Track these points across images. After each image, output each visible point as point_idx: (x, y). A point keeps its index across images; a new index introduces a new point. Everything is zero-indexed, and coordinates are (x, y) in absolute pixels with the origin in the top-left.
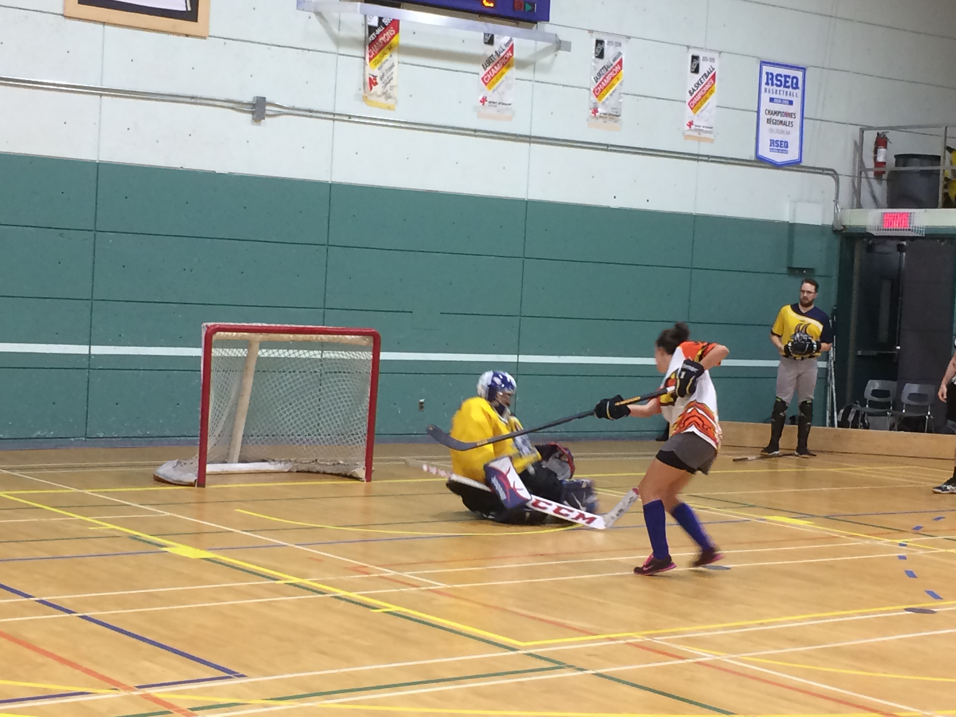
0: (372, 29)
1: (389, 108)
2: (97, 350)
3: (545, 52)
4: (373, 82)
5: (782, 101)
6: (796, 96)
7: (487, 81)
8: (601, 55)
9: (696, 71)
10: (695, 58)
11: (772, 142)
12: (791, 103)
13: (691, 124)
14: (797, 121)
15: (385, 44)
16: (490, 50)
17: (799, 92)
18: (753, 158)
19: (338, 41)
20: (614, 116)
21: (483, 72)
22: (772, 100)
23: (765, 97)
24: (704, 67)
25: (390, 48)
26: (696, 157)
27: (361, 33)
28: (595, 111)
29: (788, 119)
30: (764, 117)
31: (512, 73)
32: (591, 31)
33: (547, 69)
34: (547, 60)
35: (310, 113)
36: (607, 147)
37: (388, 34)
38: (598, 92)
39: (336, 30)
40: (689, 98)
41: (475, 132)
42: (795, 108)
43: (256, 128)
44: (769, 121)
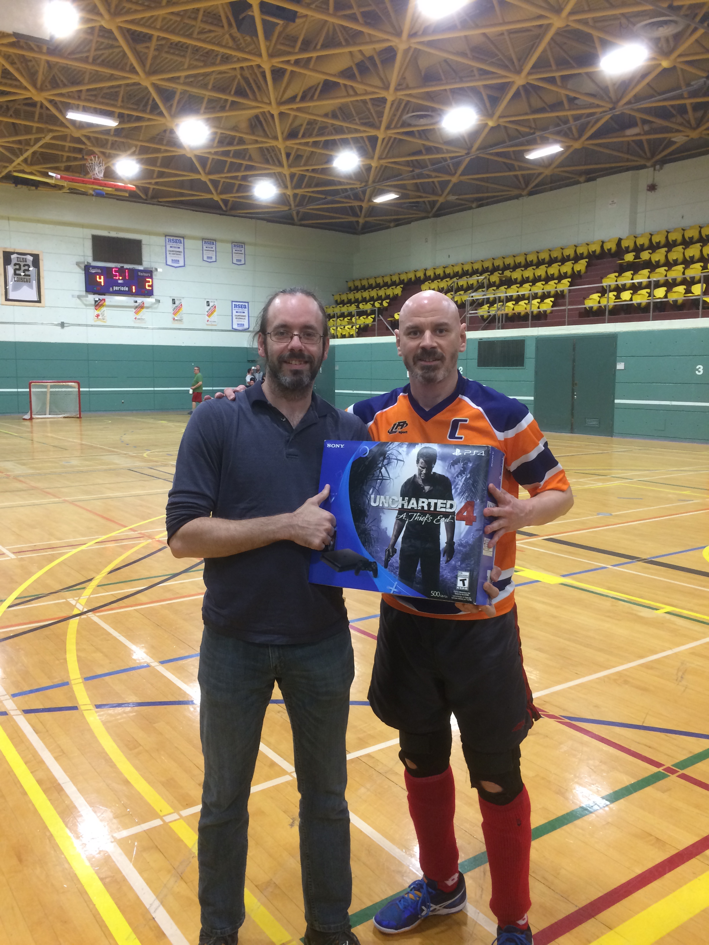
0: (96, 301)
1: (104, 322)
2: (20, 390)
3: (154, 304)
4: (98, 316)
5: (240, 312)
6: (246, 310)
7: (136, 313)
8: (174, 303)
9: (209, 305)
10: (208, 302)
11: (238, 324)
12: (244, 312)
13: (208, 321)
14: (247, 318)
15: (101, 305)
16: (137, 304)
17: (247, 309)
18: (231, 329)
19: (86, 305)
20: (180, 320)
21: (134, 311)
22: (237, 312)
23: (234, 312)
24: (211, 304)
25: (103, 306)
26: (212, 330)
27: (93, 303)
28: (174, 319)
29: (243, 317)
30: (234, 317)
31: (144, 310)
32: (170, 297)
33: (156, 308)
34: (156, 306)
35: (79, 325)
36: (180, 329)
37: (102, 302)
38: (175, 314)
39: (85, 302)
40: (207, 313)
41: (133, 327)
42: (246, 314)
43: (62, 330)
44: (236, 318)
